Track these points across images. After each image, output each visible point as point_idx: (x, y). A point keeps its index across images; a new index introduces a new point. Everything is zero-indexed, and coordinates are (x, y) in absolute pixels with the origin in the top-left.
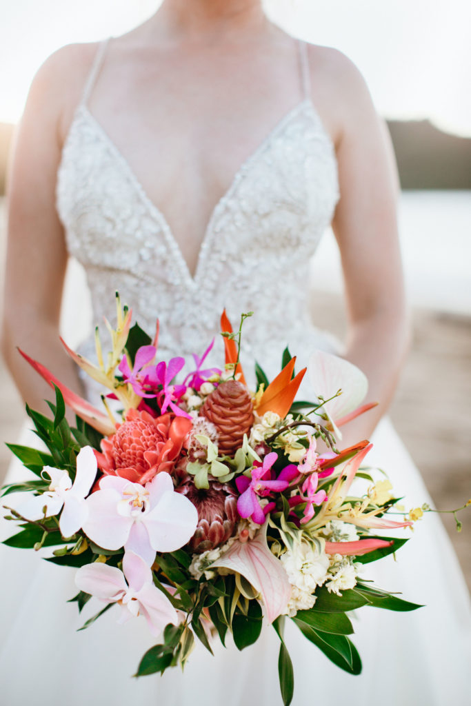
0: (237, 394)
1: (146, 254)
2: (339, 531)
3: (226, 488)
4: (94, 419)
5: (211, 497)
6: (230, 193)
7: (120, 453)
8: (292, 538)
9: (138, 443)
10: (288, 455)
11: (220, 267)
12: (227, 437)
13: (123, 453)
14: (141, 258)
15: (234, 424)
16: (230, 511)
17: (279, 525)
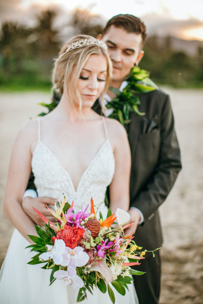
0: (97, 222)
1: (63, 185)
2: (123, 259)
3: (94, 249)
4: (53, 227)
5: (90, 251)
6: (89, 168)
7: (64, 238)
8: (114, 263)
9: (70, 236)
10: (110, 239)
11: (83, 189)
12: (93, 234)
13: (65, 239)
14: (61, 186)
15: (96, 230)
16: (95, 255)
17: (109, 258)
